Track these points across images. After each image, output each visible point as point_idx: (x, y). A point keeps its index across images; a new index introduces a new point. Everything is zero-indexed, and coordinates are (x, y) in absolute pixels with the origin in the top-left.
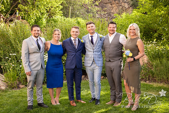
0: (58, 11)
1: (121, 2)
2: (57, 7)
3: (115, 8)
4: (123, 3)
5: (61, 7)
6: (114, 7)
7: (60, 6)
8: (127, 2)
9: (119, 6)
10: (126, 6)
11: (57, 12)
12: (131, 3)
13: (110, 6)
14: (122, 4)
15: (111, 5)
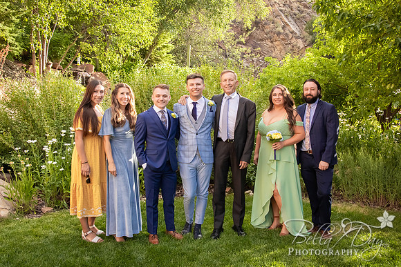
0: (165, 54)
1: (290, 37)
2: (164, 47)
3: (278, 48)
4: (294, 39)
5: (172, 47)
6: (278, 45)
7: (170, 45)
8: (302, 36)
9: (286, 44)
10: (300, 44)
11: (163, 56)
12: (310, 38)
13: (270, 44)
14: (292, 42)
15: (272, 42)
